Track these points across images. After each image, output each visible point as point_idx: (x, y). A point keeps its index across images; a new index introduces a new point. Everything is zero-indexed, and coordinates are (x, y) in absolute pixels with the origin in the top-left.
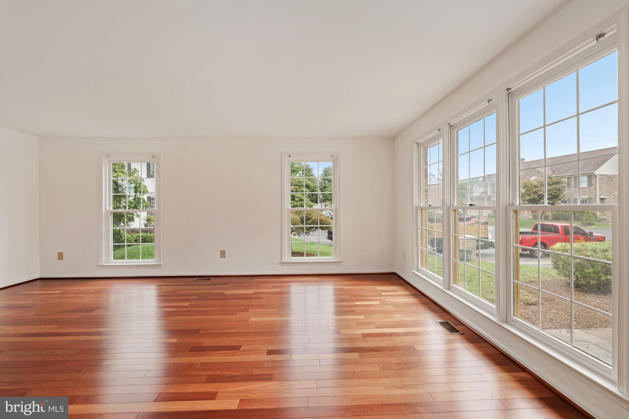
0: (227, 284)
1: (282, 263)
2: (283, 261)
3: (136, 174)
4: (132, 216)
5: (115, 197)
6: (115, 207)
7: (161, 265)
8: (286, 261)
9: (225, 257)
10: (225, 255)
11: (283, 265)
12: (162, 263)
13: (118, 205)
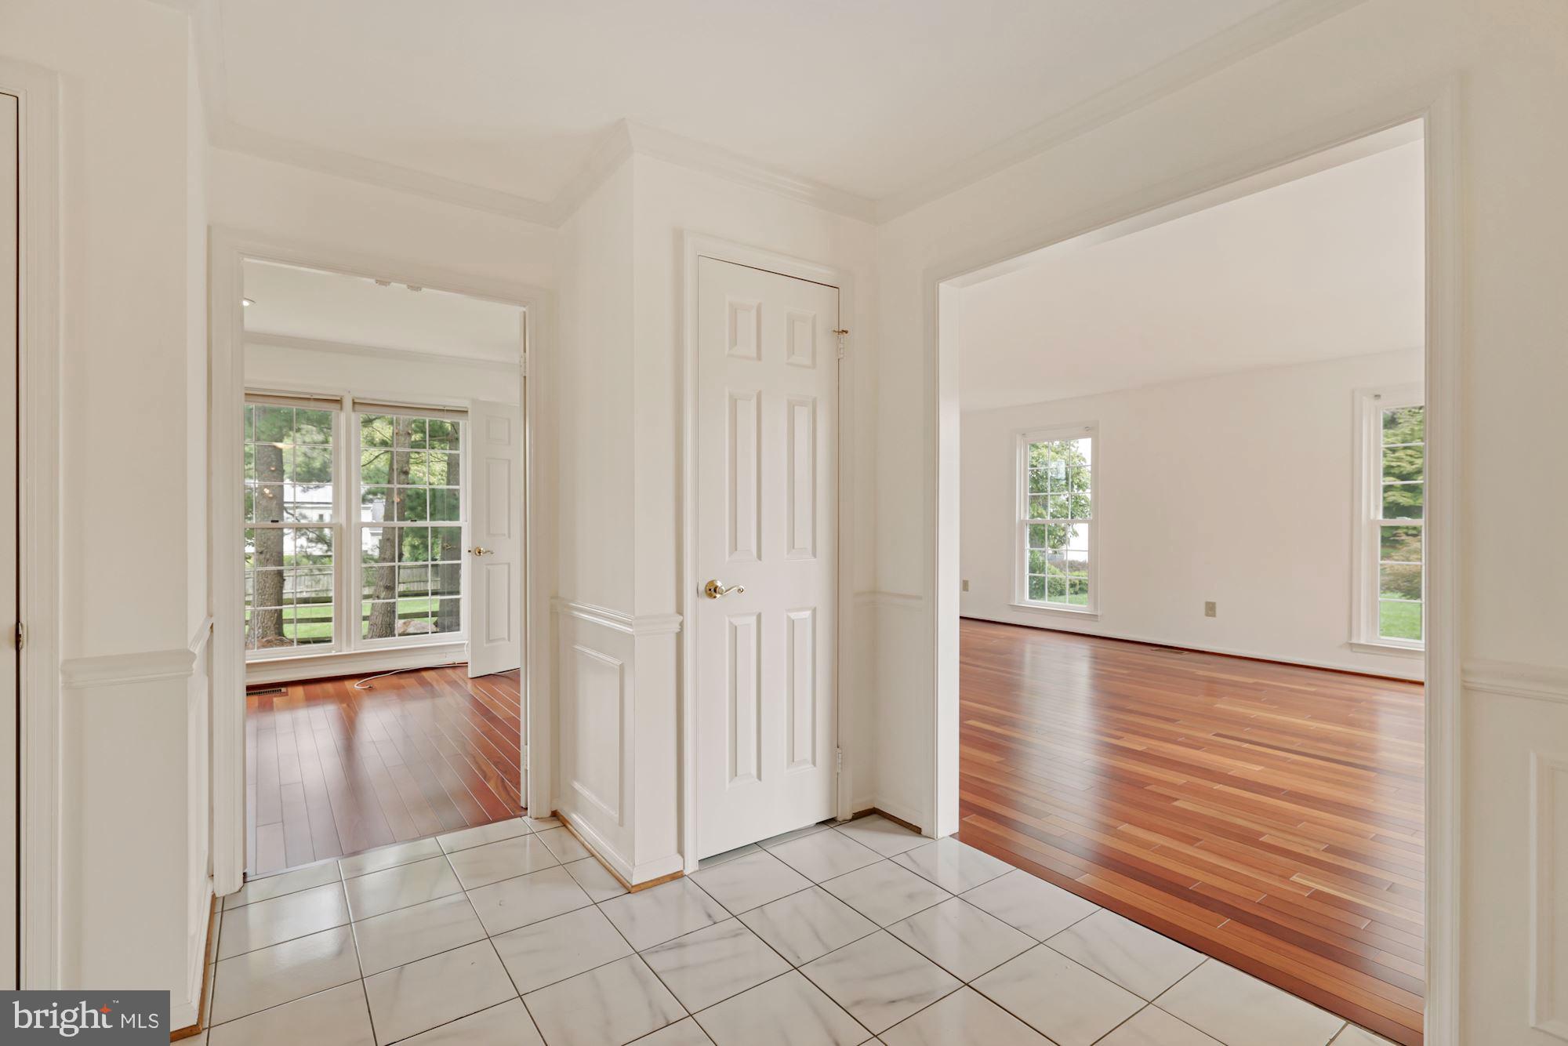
0: (1209, 664)
1: (1352, 645)
2: (1354, 641)
3: (1074, 447)
4: (1064, 533)
5: (1034, 499)
6: (1036, 514)
7: (1097, 615)
8: (1363, 642)
9: (1214, 616)
10: (1215, 611)
11: (1354, 650)
12: (1099, 613)
13: (1039, 512)
